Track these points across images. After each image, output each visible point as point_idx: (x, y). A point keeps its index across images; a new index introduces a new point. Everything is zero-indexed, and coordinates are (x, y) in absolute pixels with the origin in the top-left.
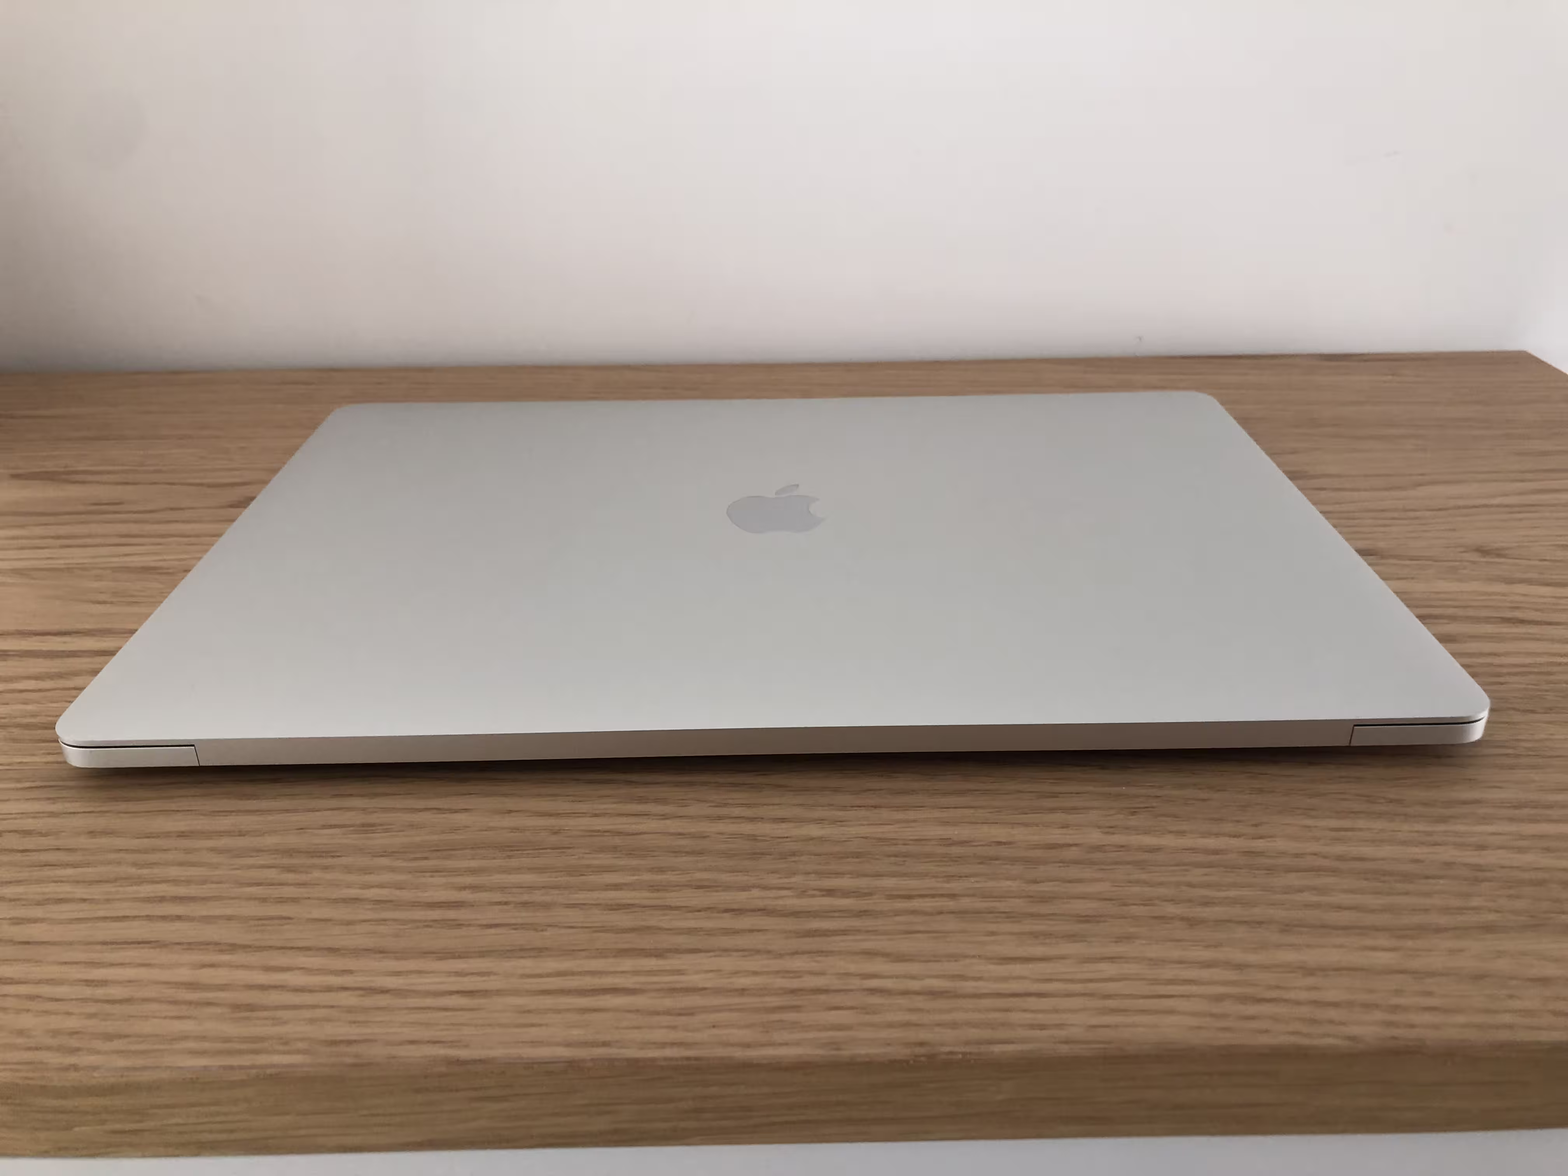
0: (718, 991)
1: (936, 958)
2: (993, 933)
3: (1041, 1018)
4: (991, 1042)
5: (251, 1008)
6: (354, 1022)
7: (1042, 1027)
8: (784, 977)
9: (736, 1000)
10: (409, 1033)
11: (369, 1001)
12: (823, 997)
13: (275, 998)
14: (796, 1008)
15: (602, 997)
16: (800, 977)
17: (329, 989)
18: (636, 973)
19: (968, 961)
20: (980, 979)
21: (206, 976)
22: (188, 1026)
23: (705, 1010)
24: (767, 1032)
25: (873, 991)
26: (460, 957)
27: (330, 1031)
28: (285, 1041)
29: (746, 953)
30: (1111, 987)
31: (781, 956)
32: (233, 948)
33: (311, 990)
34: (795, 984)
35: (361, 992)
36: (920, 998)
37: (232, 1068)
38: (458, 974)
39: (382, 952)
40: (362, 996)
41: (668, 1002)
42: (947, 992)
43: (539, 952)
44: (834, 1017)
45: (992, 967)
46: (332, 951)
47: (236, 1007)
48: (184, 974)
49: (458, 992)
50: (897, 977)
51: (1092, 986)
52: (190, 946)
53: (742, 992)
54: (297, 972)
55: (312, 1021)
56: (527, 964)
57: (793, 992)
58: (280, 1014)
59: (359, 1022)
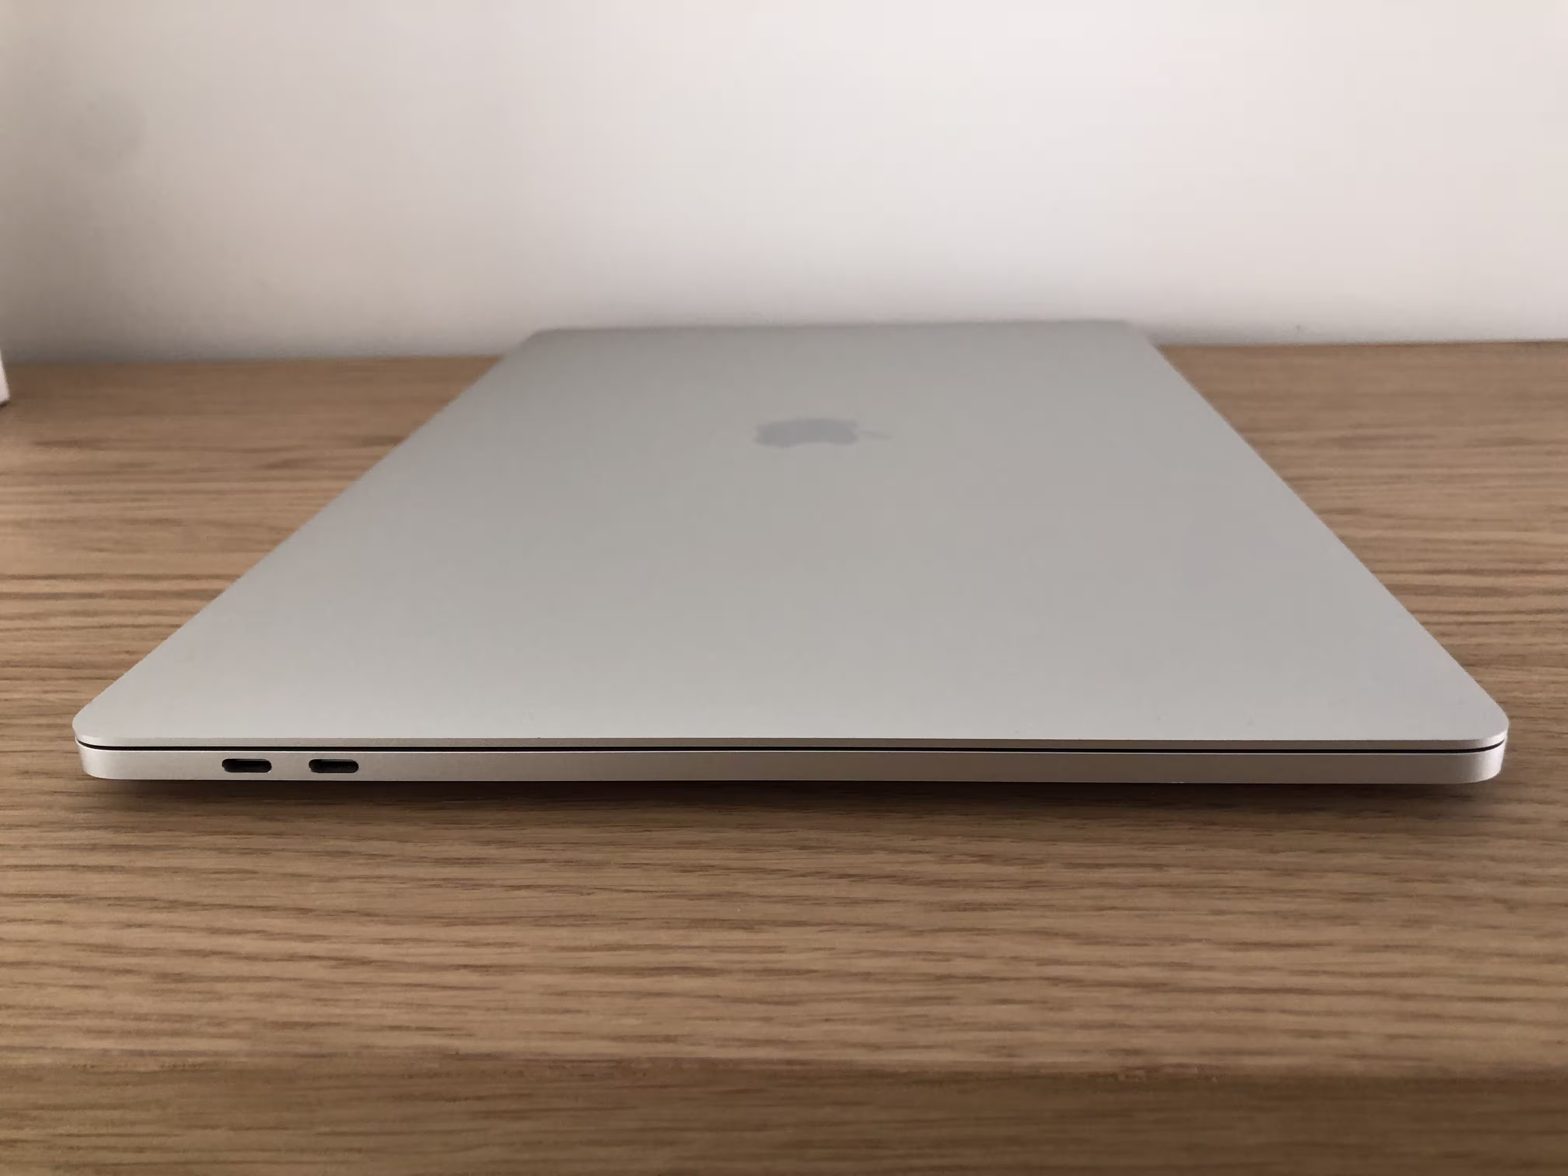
0: (830, 975)
1: (1142, 942)
2: (1221, 912)
3: (1312, 1022)
4: (1239, 1052)
5: (180, 978)
6: (318, 1000)
7: (1316, 1034)
8: (924, 960)
9: (857, 987)
10: (393, 1016)
11: (343, 974)
12: (983, 987)
13: (216, 966)
14: (947, 1000)
15: (666, 978)
16: (948, 960)
17: (292, 958)
18: (715, 949)
19: (1190, 946)
20: (1210, 968)
21: (131, 937)
22: (93, 999)
23: (814, 998)
24: (903, 1030)
25: (1056, 981)
26: (474, 924)
27: (284, 1010)
28: (218, 1021)
29: (870, 929)
30: (1408, 985)
31: (920, 933)
32: (173, 905)
33: (266, 959)
34: (941, 968)
35: (333, 963)
36: (1127, 991)
37: (141, 1054)
38: (469, 944)
39: (369, 915)
40: (336, 967)
41: (762, 987)
42: (1164, 984)
43: (582, 919)
44: (1002, 1013)
45: (1226, 954)
46: (303, 912)
47: (164, 976)
48: (101, 935)
49: (466, 966)
50: (1090, 963)
51: (1379, 983)
52: (118, 902)
53: (867, 976)
54: (249, 936)
55: (262, 997)
56: (565, 935)
57: (941, 978)
58: (220, 987)
59: (326, 1000)
